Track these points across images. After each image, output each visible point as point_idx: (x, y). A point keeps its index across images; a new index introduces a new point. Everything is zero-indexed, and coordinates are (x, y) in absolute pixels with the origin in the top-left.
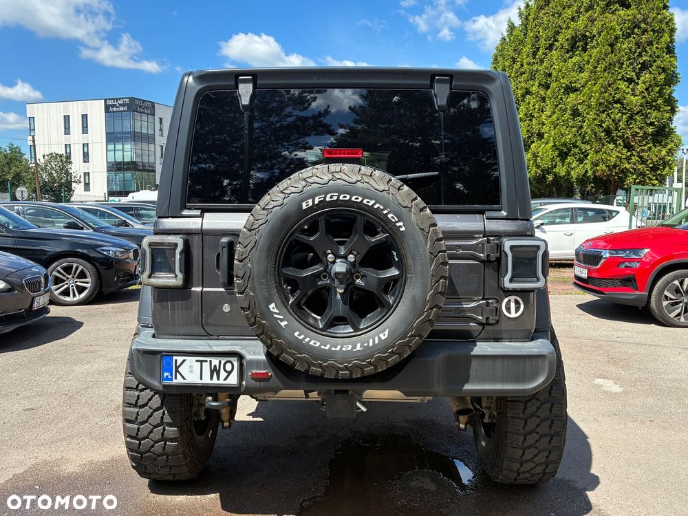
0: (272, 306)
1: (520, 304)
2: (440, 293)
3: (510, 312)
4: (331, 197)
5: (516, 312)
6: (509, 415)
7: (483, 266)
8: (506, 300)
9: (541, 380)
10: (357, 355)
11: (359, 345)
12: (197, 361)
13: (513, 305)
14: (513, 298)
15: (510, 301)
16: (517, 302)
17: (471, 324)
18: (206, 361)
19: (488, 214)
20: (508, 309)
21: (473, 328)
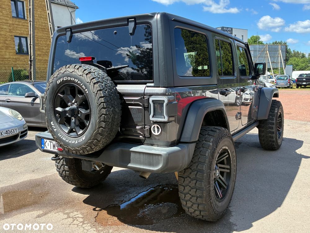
0: (52, 123)
1: (159, 129)
2: (102, 121)
3: (155, 132)
4: (65, 79)
5: (158, 132)
6: (179, 183)
7: (143, 109)
8: (153, 126)
9: (160, 166)
10: (76, 145)
11: (76, 141)
12: (50, 142)
13: (156, 129)
14: (156, 125)
15: (154, 126)
16: (158, 128)
17: (140, 136)
18: (52, 142)
19: (148, 84)
20: (154, 131)
21: (141, 138)
